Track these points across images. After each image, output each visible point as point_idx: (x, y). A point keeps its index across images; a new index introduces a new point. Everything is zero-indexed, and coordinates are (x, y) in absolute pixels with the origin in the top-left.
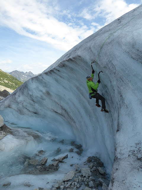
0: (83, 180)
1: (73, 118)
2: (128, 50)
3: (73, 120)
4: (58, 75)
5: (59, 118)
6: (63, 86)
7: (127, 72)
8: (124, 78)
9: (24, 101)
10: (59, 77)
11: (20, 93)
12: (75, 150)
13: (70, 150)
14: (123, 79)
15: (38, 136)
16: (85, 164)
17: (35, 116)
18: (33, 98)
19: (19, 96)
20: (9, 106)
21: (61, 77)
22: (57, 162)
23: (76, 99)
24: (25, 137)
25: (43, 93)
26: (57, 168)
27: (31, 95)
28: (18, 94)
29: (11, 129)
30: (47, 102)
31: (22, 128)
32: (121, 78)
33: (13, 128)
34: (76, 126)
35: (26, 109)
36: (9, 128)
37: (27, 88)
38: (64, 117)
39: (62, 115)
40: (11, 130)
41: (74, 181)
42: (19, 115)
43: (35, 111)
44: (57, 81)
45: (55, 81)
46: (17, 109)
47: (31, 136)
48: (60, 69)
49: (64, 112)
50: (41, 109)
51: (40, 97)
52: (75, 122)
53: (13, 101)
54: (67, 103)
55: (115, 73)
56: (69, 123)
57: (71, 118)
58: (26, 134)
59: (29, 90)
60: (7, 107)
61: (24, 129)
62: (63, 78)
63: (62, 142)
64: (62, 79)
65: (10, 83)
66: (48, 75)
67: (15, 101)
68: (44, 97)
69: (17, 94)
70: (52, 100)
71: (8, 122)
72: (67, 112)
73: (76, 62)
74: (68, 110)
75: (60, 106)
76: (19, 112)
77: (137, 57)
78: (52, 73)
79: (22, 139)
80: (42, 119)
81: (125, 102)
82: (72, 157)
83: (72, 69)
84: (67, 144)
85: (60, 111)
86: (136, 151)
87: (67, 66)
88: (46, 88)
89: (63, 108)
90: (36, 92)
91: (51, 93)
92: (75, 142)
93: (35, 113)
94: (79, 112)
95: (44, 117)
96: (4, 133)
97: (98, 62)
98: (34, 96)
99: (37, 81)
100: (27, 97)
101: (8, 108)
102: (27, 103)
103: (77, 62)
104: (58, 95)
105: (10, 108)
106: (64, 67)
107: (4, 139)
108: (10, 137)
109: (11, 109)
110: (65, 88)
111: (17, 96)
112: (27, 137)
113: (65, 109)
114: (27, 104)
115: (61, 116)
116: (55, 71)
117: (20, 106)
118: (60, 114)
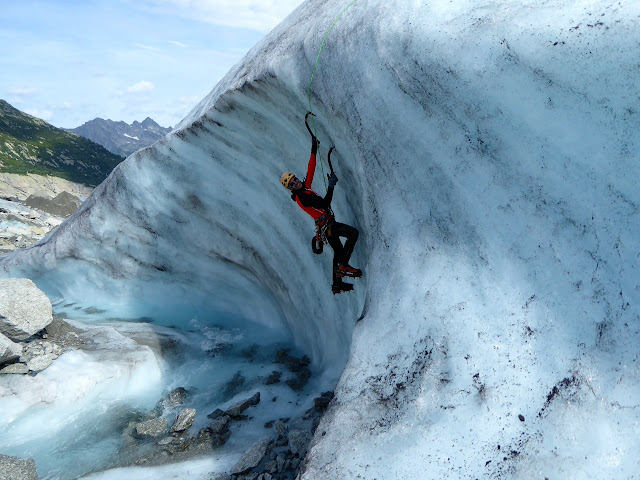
0: (291, 464)
1: (280, 275)
2: (391, 62)
3: (278, 280)
4: (220, 138)
5: (239, 279)
6: (239, 175)
7: (388, 134)
8: (383, 153)
9: (120, 232)
10: (222, 146)
11: (104, 207)
12: (287, 376)
13: (271, 376)
14: (380, 159)
15: (172, 342)
16: (307, 415)
17: (162, 278)
18: (148, 221)
19: (102, 218)
20: (73, 255)
21: (229, 144)
22: (223, 421)
23: (283, 212)
24: (127, 350)
25: (179, 202)
26: (223, 437)
27: (139, 212)
28: (96, 211)
29: (79, 331)
30: (195, 230)
31: (119, 323)
32: (374, 153)
33: (91, 327)
34: (291, 301)
35: (130, 256)
36: (73, 329)
37: (125, 188)
38: (253, 273)
39: (248, 270)
40: (82, 335)
41: (265, 471)
42: (110, 279)
43: (160, 263)
44: (217, 157)
45: (211, 160)
46: (101, 259)
47: (147, 347)
48: (224, 118)
49: (250, 257)
50: (177, 255)
51: (172, 216)
52: (285, 289)
53: (83, 234)
54: (257, 229)
55: (359, 137)
56: (269, 293)
57: (272, 277)
58: (129, 342)
59: (130, 195)
60: (64, 258)
61: (126, 327)
62: (237, 148)
63: (250, 354)
64: (232, 152)
65: (82, 166)
66: (188, 141)
67: (90, 236)
68: (184, 214)
69: (93, 212)
70: (209, 221)
71: (74, 306)
72: (260, 257)
73: (265, 93)
74: (264, 251)
75: (235, 240)
76: (106, 269)
77: (412, 87)
78: (199, 131)
79: (117, 359)
80: (184, 286)
81: (383, 229)
82: (274, 400)
83: (258, 118)
84: (263, 360)
85: (237, 257)
86: (383, 379)
87: (241, 108)
88: (185, 185)
89: (245, 247)
90: (156, 198)
91: (205, 200)
92: (289, 350)
93: (162, 269)
94: (294, 253)
95: (191, 278)
96: (56, 347)
97: (322, 98)
98: (151, 214)
99: (153, 164)
100: (128, 220)
101: (71, 261)
102: (132, 238)
103: (269, 94)
104: (226, 205)
105: (76, 258)
106: (233, 113)
107: (53, 368)
108: (74, 357)
109: (80, 261)
110: (245, 180)
111: (93, 218)
112: (133, 353)
113: (252, 249)
114: (130, 241)
115: (244, 272)
116: (207, 125)
117: (109, 249)
118: (237, 264)
